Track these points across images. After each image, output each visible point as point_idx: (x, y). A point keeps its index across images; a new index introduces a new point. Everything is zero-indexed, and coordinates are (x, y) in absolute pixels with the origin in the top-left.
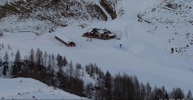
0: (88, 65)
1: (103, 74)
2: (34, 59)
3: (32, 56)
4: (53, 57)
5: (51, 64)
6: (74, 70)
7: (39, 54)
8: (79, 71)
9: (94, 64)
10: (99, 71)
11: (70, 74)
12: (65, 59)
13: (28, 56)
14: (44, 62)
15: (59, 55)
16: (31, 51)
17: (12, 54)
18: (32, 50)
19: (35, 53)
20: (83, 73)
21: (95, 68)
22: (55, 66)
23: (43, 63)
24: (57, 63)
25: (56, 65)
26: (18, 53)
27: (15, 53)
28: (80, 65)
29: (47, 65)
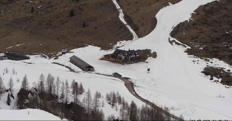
0: (109, 94)
1: (127, 104)
2: (45, 86)
3: (42, 83)
4: (67, 84)
5: (64, 92)
6: (92, 100)
7: (51, 80)
8: (99, 100)
9: (116, 93)
10: (122, 100)
11: (87, 104)
12: (81, 86)
13: (37, 83)
14: (56, 89)
15: (74, 81)
16: (40, 77)
17: (18, 81)
18: (42, 75)
19: (46, 79)
20: (103, 103)
21: (117, 97)
22: (69, 95)
23: (55, 91)
24: (72, 91)
25: (71, 94)
26: (25, 78)
27: (22, 80)
28: (100, 94)
29: (60, 94)
